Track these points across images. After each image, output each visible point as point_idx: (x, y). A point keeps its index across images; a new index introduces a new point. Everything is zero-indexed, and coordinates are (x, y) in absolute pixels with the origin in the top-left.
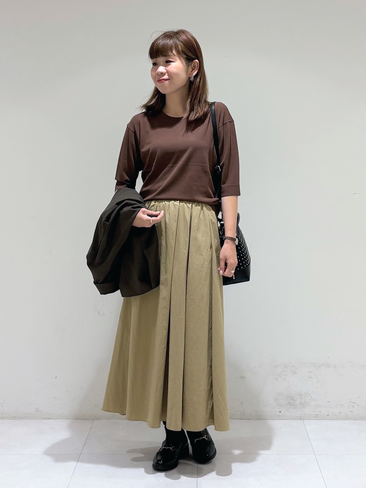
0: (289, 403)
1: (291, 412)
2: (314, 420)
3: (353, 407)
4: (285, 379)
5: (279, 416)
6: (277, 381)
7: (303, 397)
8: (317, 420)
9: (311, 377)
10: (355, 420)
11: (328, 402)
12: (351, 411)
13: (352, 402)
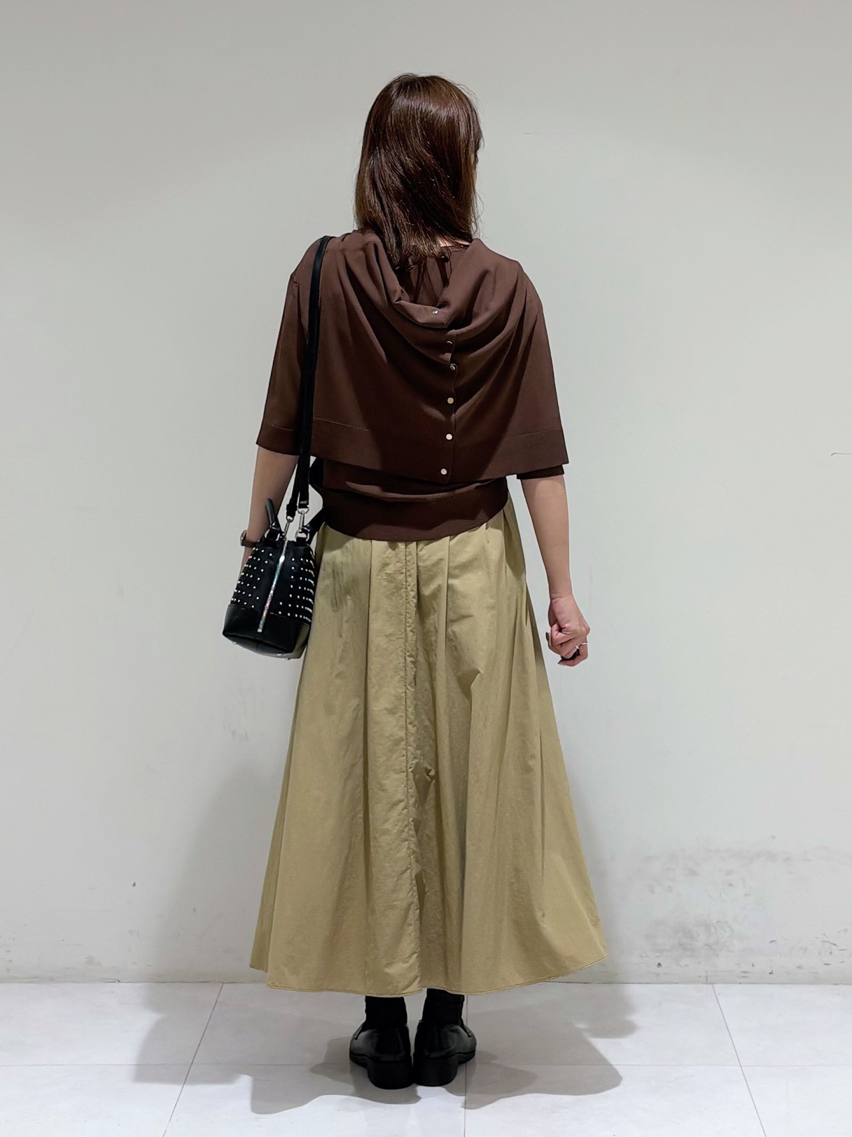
0: (680, 945)
1: (685, 965)
2: (737, 983)
3: (830, 953)
4: (669, 887)
5: (657, 974)
7: (713, 930)
8: (746, 983)
10: (834, 984)
12: (826, 964)
13: (827, 942)
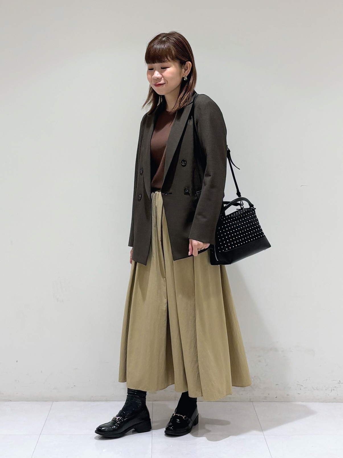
1: (242, 394)
2: (263, 402)
3: (301, 389)
5: (230, 398)
8: (266, 402)
9: (260, 361)
11: (277, 385)
12: (299, 394)
13: (299, 385)
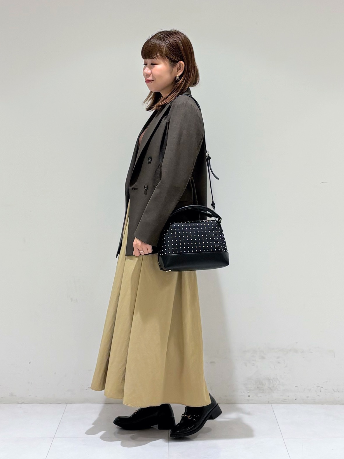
0: (258, 388)
1: (261, 396)
2: (282, 404)
3: (321, 391)
4: (253, 364)
5: (248, 400)
6: (246, 366)
7: (271, 381)
8: (285, 404)
9: (279, 363)
10: (322, 404)
11: (296, 386)
12: (318, 396)
13: (319, 386)
